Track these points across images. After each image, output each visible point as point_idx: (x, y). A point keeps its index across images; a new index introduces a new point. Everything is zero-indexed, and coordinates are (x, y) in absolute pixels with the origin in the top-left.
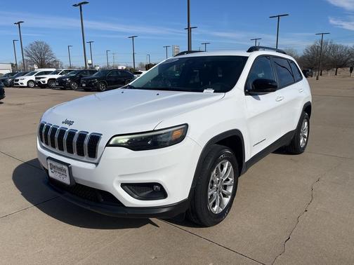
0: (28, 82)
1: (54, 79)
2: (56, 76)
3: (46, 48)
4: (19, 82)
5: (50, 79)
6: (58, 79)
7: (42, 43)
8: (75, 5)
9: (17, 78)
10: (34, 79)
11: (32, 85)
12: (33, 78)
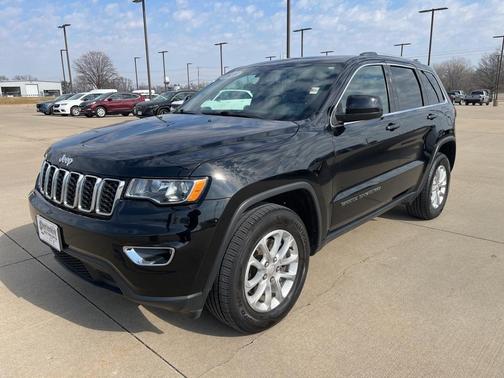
0: (72, 109)
3: (105, 61)
4: (59, 108)
7: (99, 53)
9: (57, 103)
10: (79, 104)
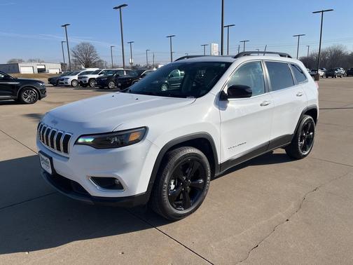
0: (72, 82)
1: (94, 79)
2: (96, 76)
3: (91, 49)
4: (64, 82)
5: (91, 79)
6: (98, 78)
8: (116, 8)
10: (77, 79)
11: (75, 84)
12: (76, 77)
